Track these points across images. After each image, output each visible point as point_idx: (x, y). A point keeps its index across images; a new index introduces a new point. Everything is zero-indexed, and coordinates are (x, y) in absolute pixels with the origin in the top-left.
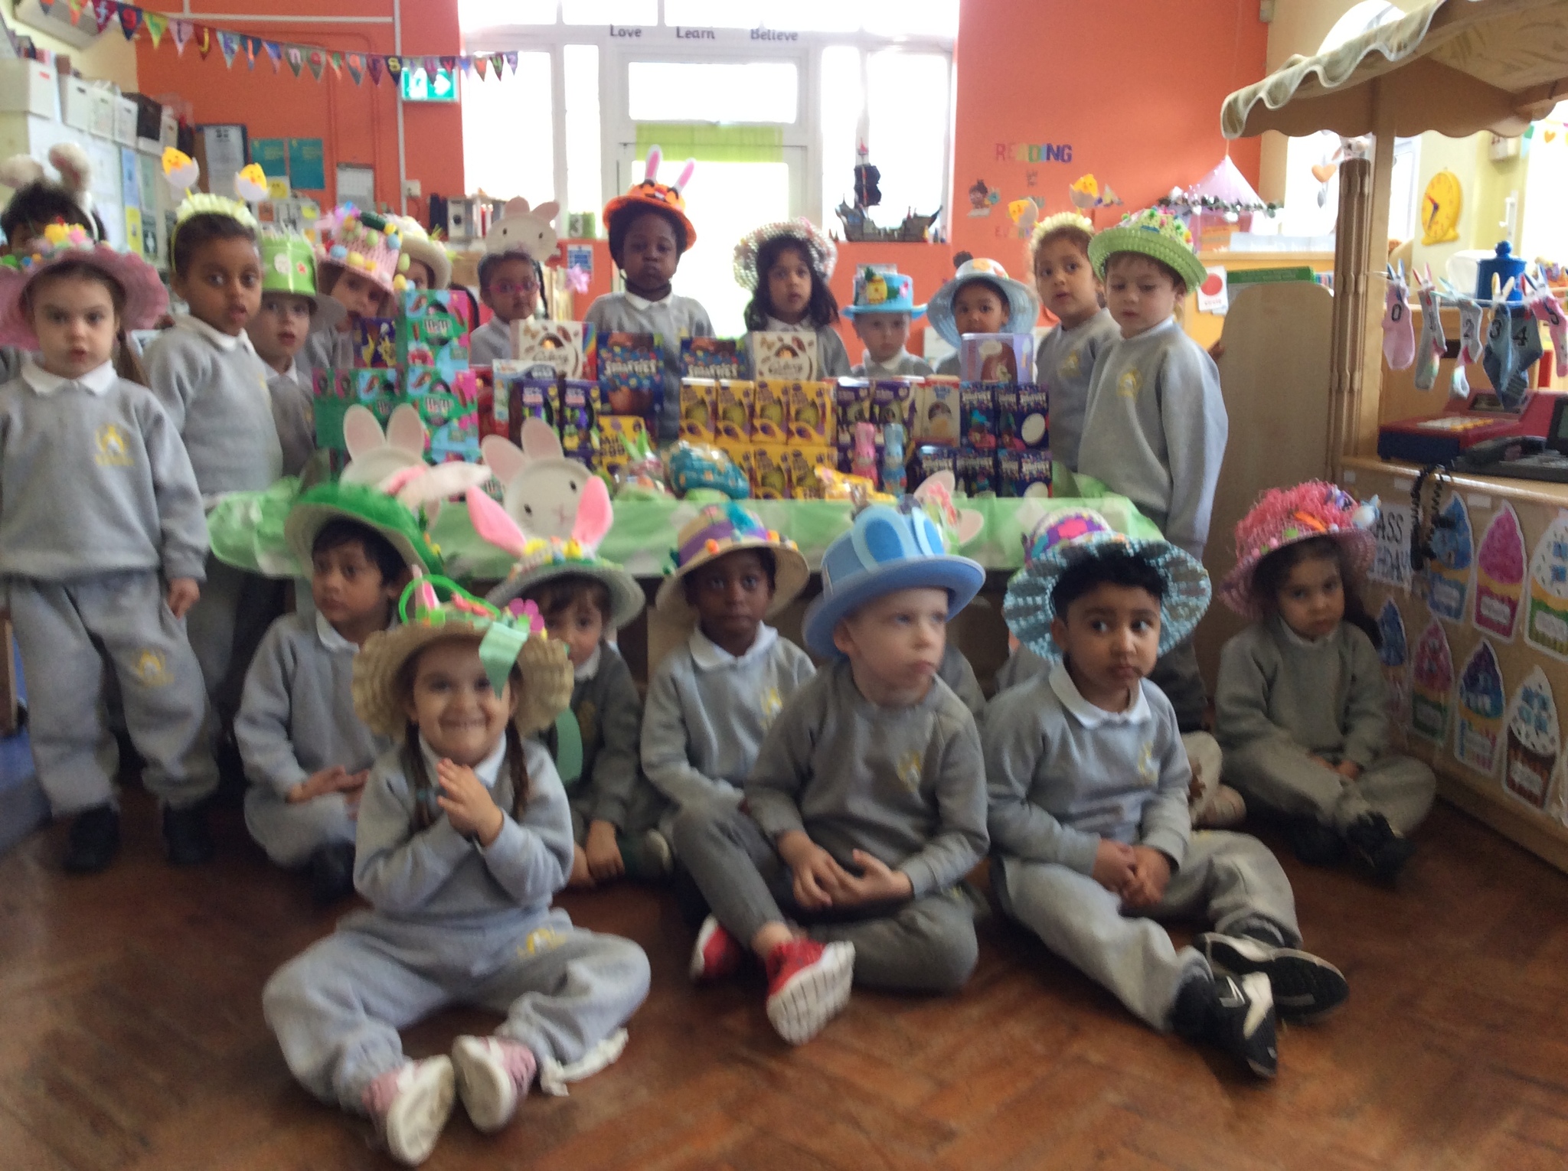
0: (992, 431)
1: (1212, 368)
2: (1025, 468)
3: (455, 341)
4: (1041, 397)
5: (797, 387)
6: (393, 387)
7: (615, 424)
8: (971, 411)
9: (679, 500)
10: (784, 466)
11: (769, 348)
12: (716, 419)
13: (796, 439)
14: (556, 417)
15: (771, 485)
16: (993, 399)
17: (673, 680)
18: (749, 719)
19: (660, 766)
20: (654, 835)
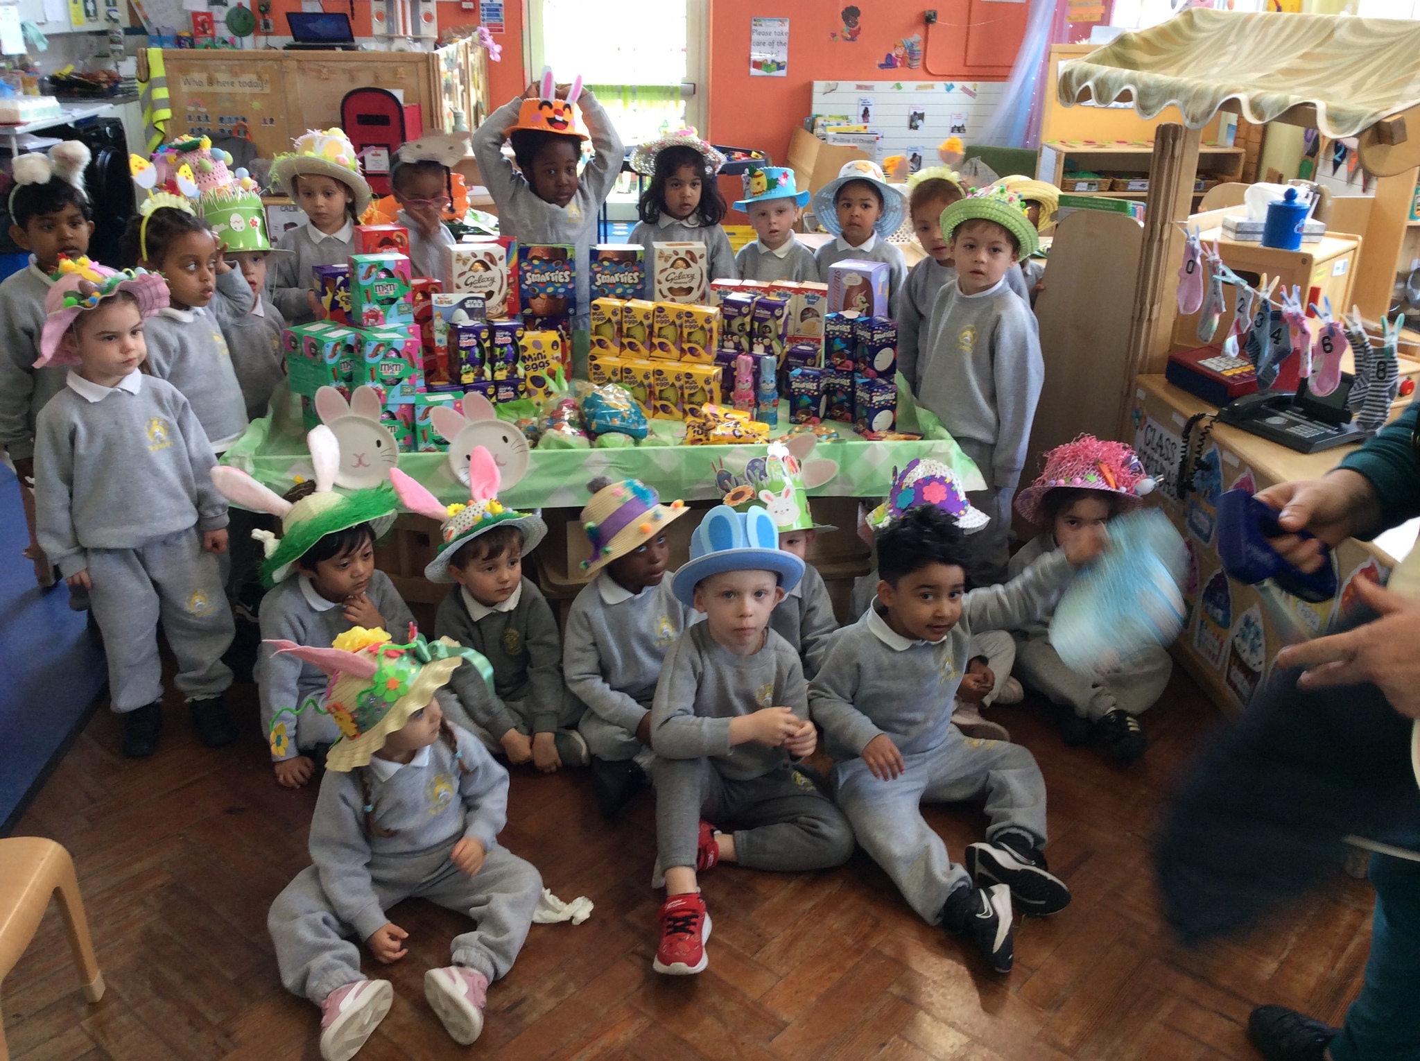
0: (850, 357)
2: (875, 399)
3: (401, 300)
4: (891, 334)
5: (689, 314)
6: (352, 350)
7: (537, 344)
8: (834, 338)
9: (592, 447)
10: (678, 384)
11: (666, 260)
12: (622, 336)
13: (688, 357)
14: (487, 355)
15: (667, 399)
16: (852, 332)
17: (586, 615)
18: (645, 641)
19: (580, 680)
20: (576, 736)
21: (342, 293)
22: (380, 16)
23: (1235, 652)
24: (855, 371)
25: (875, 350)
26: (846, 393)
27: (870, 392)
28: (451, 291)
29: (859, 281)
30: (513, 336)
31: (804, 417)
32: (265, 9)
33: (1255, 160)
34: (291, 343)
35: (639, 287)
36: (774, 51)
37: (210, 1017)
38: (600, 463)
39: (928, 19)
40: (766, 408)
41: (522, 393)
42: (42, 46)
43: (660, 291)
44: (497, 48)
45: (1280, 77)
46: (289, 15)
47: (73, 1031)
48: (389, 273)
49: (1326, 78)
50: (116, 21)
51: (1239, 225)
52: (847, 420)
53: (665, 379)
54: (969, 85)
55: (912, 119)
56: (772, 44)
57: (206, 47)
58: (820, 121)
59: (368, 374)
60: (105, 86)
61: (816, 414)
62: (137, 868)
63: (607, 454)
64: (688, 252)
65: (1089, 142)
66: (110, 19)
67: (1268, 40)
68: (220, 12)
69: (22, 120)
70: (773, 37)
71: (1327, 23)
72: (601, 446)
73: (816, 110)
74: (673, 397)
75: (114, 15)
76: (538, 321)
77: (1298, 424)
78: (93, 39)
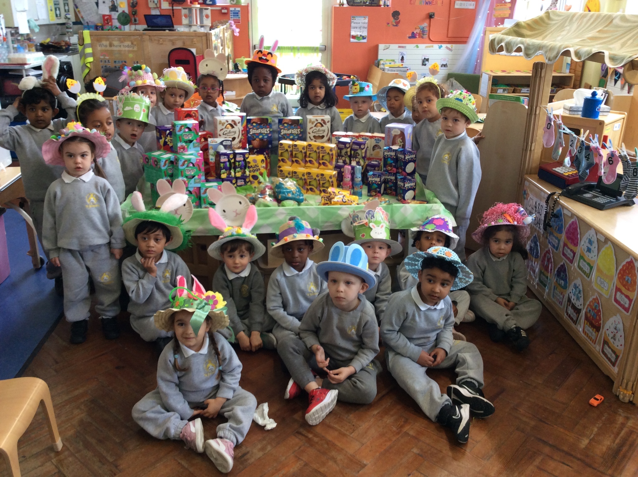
0: (395, 167)
1: (477, 152)
2: (406, 185)
3: (195, 141)
4: (413, 156)
5: (323, 147)
6: (173, 163)
7: (255, 161)
8: (387, 158)
9: (279, 206)
10: (317, 179)
11: (313, 124)
12: (292, 157)
13: (322, 166)
14: (233, 166)
15: (313, 185)
16: (396, 155)
17: (277, 280)
18: (303, 293)
19: (273, 310)
20: (271, 335)
21: (169, 138)
22: (186, 16)
23: (569, 300)
24: (397, 172)
25: (406, 163)
26: (393, 183)
27: (404, 182)
28: (217, 137)
29: (399, 133)
30: (244, 157)
31: (374, 193)
32: (135, 13)
33: (579, 79)
34: (147, 159)
35: (300, 135)
36: (361, 31)
37: (109, 458)
38: (282, 213)
39: (431, 16)
40: (357, 189)
41: (248, 182)
42: (37, 30)
43: (310, 137)
44: (238, 30)
45: (589, 41)
46: (145, 16)
47: (48, 464)
48: (190, 129)
49: (609, 41)
50: (69, 19)
51: (571, 107)
52: (393, 195)
53: (312, 176)
54: (449, 46)
55: (423, 62)
56: (360, 28)
57: (109, 30)
58: (382, 62)
59: (180, 173)
60: (64, 48)
61: (380, 192)
62: (76, 393)
63: (286, 209)
64: (322, 120)
65: (503, 71)
66: (66, 18)
67: (583, 24)
68: (115, 14)
69: (28, 62)
70: (361, 25)
71: (610, 16)
72: (283, 206)
73: (380, 57)
74: (315, 185)
75: (68, 16)
76: (255, 150)
77: (598, 197)
78: (59, 27)
